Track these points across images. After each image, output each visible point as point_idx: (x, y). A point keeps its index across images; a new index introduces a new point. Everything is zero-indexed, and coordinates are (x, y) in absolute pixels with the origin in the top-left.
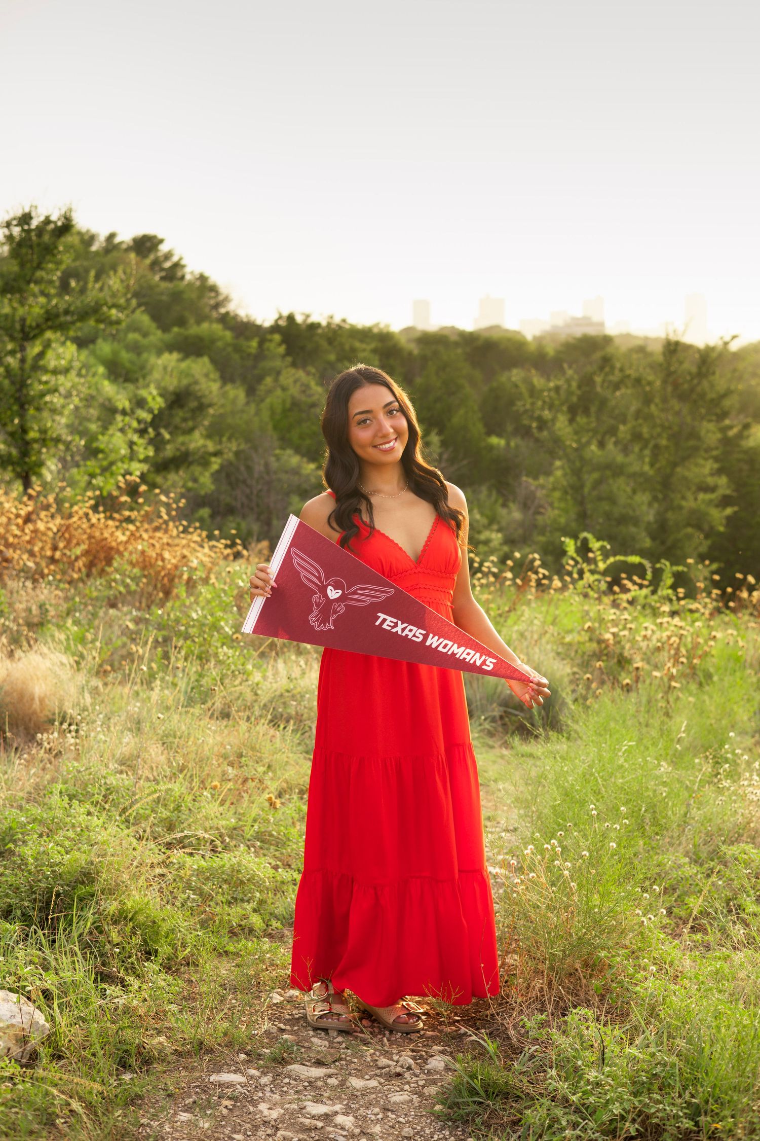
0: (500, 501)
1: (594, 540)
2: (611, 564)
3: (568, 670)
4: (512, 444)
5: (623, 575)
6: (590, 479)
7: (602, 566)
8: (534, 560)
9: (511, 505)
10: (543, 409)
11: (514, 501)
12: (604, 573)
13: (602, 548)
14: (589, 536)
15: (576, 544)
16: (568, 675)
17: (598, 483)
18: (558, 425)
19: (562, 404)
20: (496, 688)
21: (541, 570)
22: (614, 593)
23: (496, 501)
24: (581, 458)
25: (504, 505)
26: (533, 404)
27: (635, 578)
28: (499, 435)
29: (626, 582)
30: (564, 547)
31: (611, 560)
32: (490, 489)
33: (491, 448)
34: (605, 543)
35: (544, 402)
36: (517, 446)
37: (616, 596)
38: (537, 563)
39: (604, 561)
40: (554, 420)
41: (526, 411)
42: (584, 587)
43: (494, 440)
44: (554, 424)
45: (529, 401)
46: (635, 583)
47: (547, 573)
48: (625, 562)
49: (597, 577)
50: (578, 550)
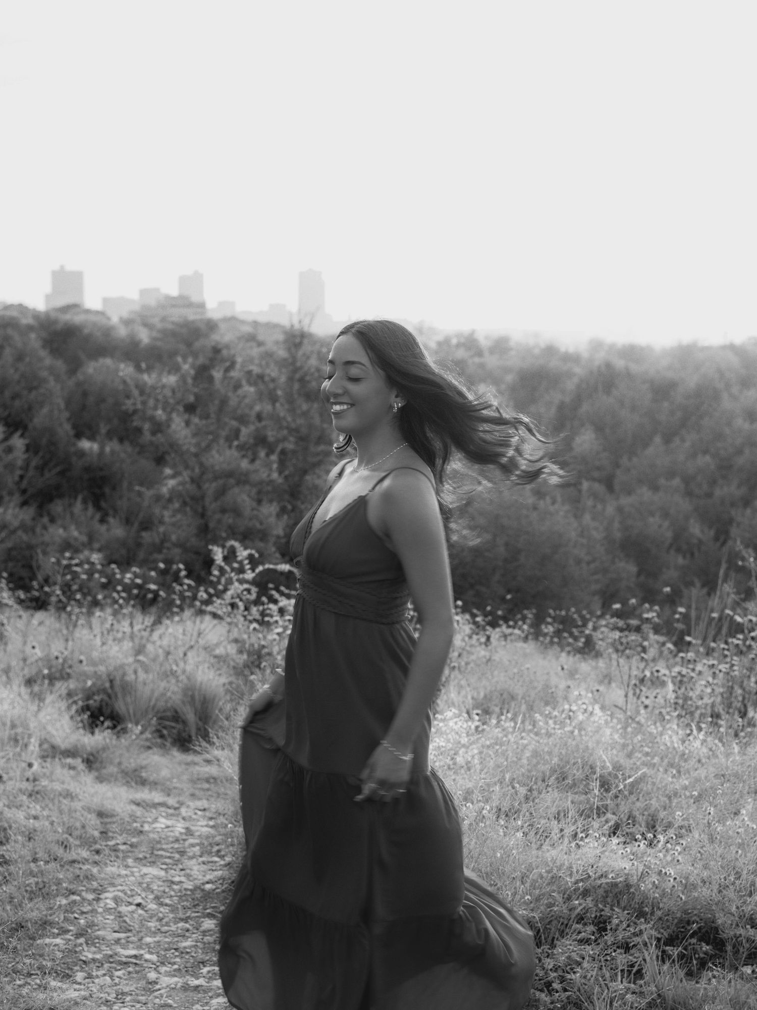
0: (98, 516)
1: (242, 549)
2: (261, 572)
3: (223, 680)
4: (108, 449)
5: (271, 586)
6: (211, 488)
7: (249, 575)
8: (179, 570)
9: (111, 520)
10: (155, 408)
11: (114, 517)
12: (254, 582)
13: (251, 557)
14: (236, 544)
15: (223, 552)
16: (224, 685)
17: (221, 493)
18: (173, 426)
19: (178, 403)
20: (150, 700)
21: (187, 581)
22: (263, 604)
23: (92, 518)
24: (201, 465)
25: (102, 521)
26: (144, 403)
27: (282, 588)
28: (92, 438)
29: (274, 592)
30: (212, 556)
31: (260, 568)
32: (85, 502)
33: (82, 454)
34: (253, 552)
35: (157, 400)
36: (113, 452)
37: (266, 607)
38: (183, 573)
39: (253, 570)
40: (170, 420)
41: (135, 412)
42: (232, 598)
43: (85, 444)
44: (169, 426)
45: (139, 399)
46: (282, 594)
47: (192, 583)
48: (275, 571)
49: (246, 586)
50: (225, 559)
